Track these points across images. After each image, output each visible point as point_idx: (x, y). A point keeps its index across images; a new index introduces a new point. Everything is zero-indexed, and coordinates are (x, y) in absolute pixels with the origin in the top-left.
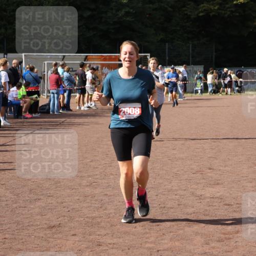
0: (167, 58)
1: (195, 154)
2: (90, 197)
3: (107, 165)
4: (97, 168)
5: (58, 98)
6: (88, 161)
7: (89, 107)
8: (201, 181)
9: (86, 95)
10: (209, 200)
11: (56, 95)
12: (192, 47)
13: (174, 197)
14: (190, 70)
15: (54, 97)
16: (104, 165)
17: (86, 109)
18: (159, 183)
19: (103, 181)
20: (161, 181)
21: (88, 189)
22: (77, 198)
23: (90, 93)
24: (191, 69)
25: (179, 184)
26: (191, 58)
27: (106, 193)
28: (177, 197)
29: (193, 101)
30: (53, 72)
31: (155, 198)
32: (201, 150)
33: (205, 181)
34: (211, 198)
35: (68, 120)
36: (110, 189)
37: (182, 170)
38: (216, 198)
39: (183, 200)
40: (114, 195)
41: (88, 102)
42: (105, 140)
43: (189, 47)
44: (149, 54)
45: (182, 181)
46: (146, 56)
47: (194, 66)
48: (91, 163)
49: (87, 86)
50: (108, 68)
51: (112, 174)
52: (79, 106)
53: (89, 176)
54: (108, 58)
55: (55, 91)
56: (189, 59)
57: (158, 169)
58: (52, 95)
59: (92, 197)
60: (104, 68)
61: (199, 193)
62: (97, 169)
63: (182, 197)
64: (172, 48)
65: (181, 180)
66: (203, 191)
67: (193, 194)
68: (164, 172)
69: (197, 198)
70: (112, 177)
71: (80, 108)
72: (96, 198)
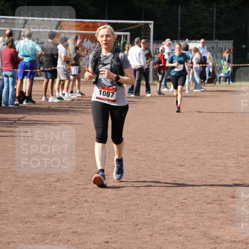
0: (180, 28)
1: (212, 174)
2: (52, 234)
3: (81, 187)
4: (65, 191)
5: (14, 84)
6: (53, 179)
7: (60, 98)
8: (219, 215)
9: (57, 80)
10: (228, 245)
11: (11, 79)
12: (216, 13)
13: (176, 238)
14: (213, 47)
15: (8, 81)
16: (77, 187)
17: (56, 101)
18: (156, 216)
19: (73, 212)
20: (158, 214)
21: (50, 223)
22: (32, 236)
23: (63, 78)
24: (215, 45)
25: (185, 219)
26: (214, 30)
27: (75, 229)
28: (181, 238)
29: (214, 94)
30: (7, 44)
31: (148, 239)
32: (222, 168)
33: (225, 216)
34: (231, 242)
35: (29, 117)
36: (83, 224)
37: (192, 197)
38: (239, 242)
39: (190, 243)
40: (87, 233)
41: (59, 91)
42: (81, 148)
43: (212, 12)
44: (152, 22)
45: (190, 215)
46: (148, 24)
47: (219, 42)
48: (58, 183)
49: (58, 66)
50: (91, 41)
51: (87, 201)
52: (46, 96)
53: (53, 203)
54: (91, 25)
55: (9, 73)
56: (212, 31)
57: (156, 195)
58: (5, 79)
59: (54, 236)
60: (85, 40)
61: (214, 233)
62: (65, 193)
63: (189, 238)
64: (186, 13)
65: (189, 213)
66: (221, 230)
67: (205, 234)
68: (165, 200)
69: (211, 241)
70: (86, 205)
71: (47, 100)
72: (60, 237)
